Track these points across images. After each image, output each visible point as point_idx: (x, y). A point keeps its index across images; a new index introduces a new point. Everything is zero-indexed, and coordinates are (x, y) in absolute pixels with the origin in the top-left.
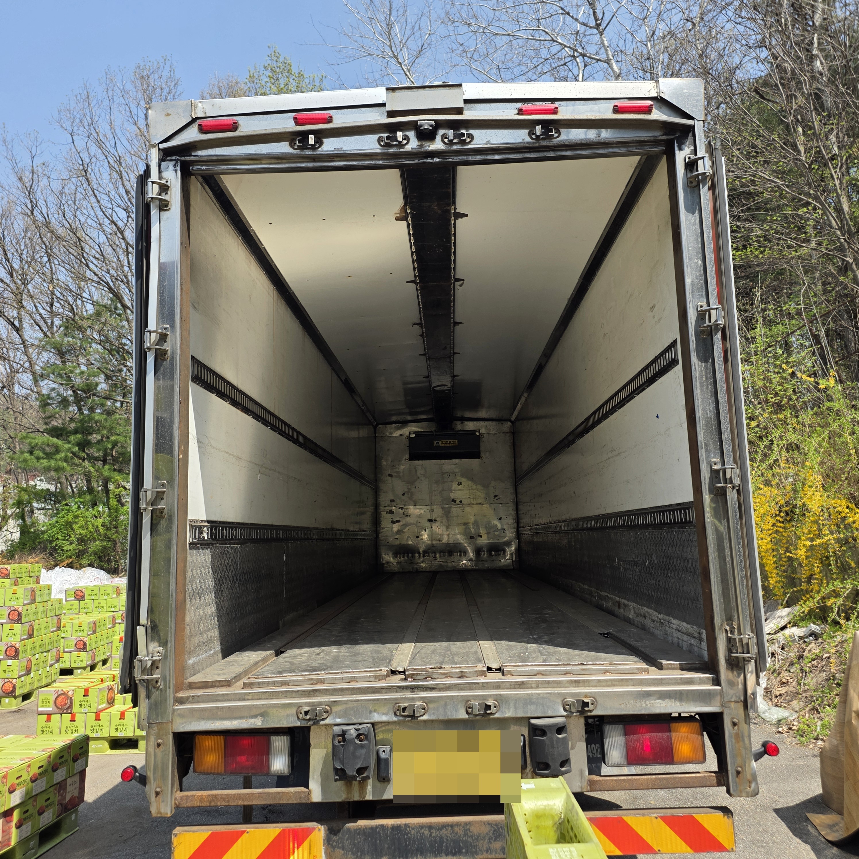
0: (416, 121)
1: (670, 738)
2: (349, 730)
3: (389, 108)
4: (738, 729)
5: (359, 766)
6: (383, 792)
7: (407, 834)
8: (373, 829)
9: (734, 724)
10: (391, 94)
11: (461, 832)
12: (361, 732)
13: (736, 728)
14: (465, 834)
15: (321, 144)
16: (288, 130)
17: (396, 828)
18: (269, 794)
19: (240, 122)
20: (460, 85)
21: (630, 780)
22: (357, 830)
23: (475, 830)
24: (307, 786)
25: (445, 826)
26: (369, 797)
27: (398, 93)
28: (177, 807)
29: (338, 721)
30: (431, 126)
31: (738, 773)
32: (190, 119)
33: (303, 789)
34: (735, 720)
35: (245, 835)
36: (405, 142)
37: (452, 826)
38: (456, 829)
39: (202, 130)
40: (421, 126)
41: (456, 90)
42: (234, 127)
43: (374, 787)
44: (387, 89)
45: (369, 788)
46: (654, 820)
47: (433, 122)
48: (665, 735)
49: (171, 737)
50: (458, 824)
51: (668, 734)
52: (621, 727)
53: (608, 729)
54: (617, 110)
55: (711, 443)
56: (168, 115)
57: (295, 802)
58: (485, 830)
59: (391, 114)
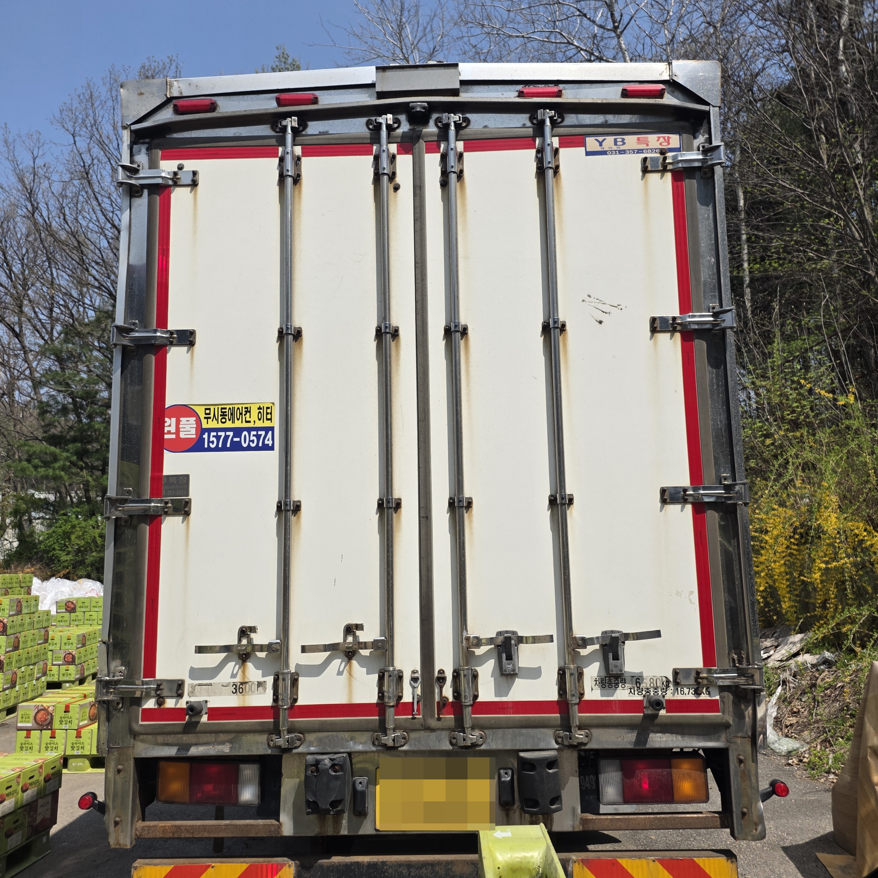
0: (409, 103)
1: (670, 775)
2: (323, 760)
3: (378, 89)
4: (745, 766)
5: (332, 799)
6: (359, 826)
7: (384, 873)
8: (348, 866)
9: (741, 761)
10: (381, 74)
11: (442, 872)
12: (336, 762)
13: (742, 765)
14: (447, 874)
15: (305, 127)
16: (269, 111)
17: (371, 865)
18: (236, 826)
19: (219, 103)
20: (456, 65)
21: (626, 819)
22: (330, 866)
23: (457, 870)
24: (278, 820)
25: (425, 864)
26: (344, 832)
27: (389, 73)
28: (138, 838)
29: (312, 749)
30: (424, 108)
31: (744, 814)
32: (165, 99)
33: (274, 822)
34: (741, 757)
35: (210, 870)
36: (396, 125)
37: (432, 864)
38: (437, 868)
39: (177, 111)
40: (413, 108)
41: (451, 71)
42: (213, 107)
43: (349, 821)
44: (378, 68)
45: (344, 822)
46: (652, 864)
47: (426, 104)
48: (665, 771)
49: (132, 763)
50: (439, 863)
51: (668, 770)
52: (617, 762)
53: (603, 763)
54: (625, 94)
55: (721, 456)
56: (141, 94)
57: (264, 835)
59: (381, 95)
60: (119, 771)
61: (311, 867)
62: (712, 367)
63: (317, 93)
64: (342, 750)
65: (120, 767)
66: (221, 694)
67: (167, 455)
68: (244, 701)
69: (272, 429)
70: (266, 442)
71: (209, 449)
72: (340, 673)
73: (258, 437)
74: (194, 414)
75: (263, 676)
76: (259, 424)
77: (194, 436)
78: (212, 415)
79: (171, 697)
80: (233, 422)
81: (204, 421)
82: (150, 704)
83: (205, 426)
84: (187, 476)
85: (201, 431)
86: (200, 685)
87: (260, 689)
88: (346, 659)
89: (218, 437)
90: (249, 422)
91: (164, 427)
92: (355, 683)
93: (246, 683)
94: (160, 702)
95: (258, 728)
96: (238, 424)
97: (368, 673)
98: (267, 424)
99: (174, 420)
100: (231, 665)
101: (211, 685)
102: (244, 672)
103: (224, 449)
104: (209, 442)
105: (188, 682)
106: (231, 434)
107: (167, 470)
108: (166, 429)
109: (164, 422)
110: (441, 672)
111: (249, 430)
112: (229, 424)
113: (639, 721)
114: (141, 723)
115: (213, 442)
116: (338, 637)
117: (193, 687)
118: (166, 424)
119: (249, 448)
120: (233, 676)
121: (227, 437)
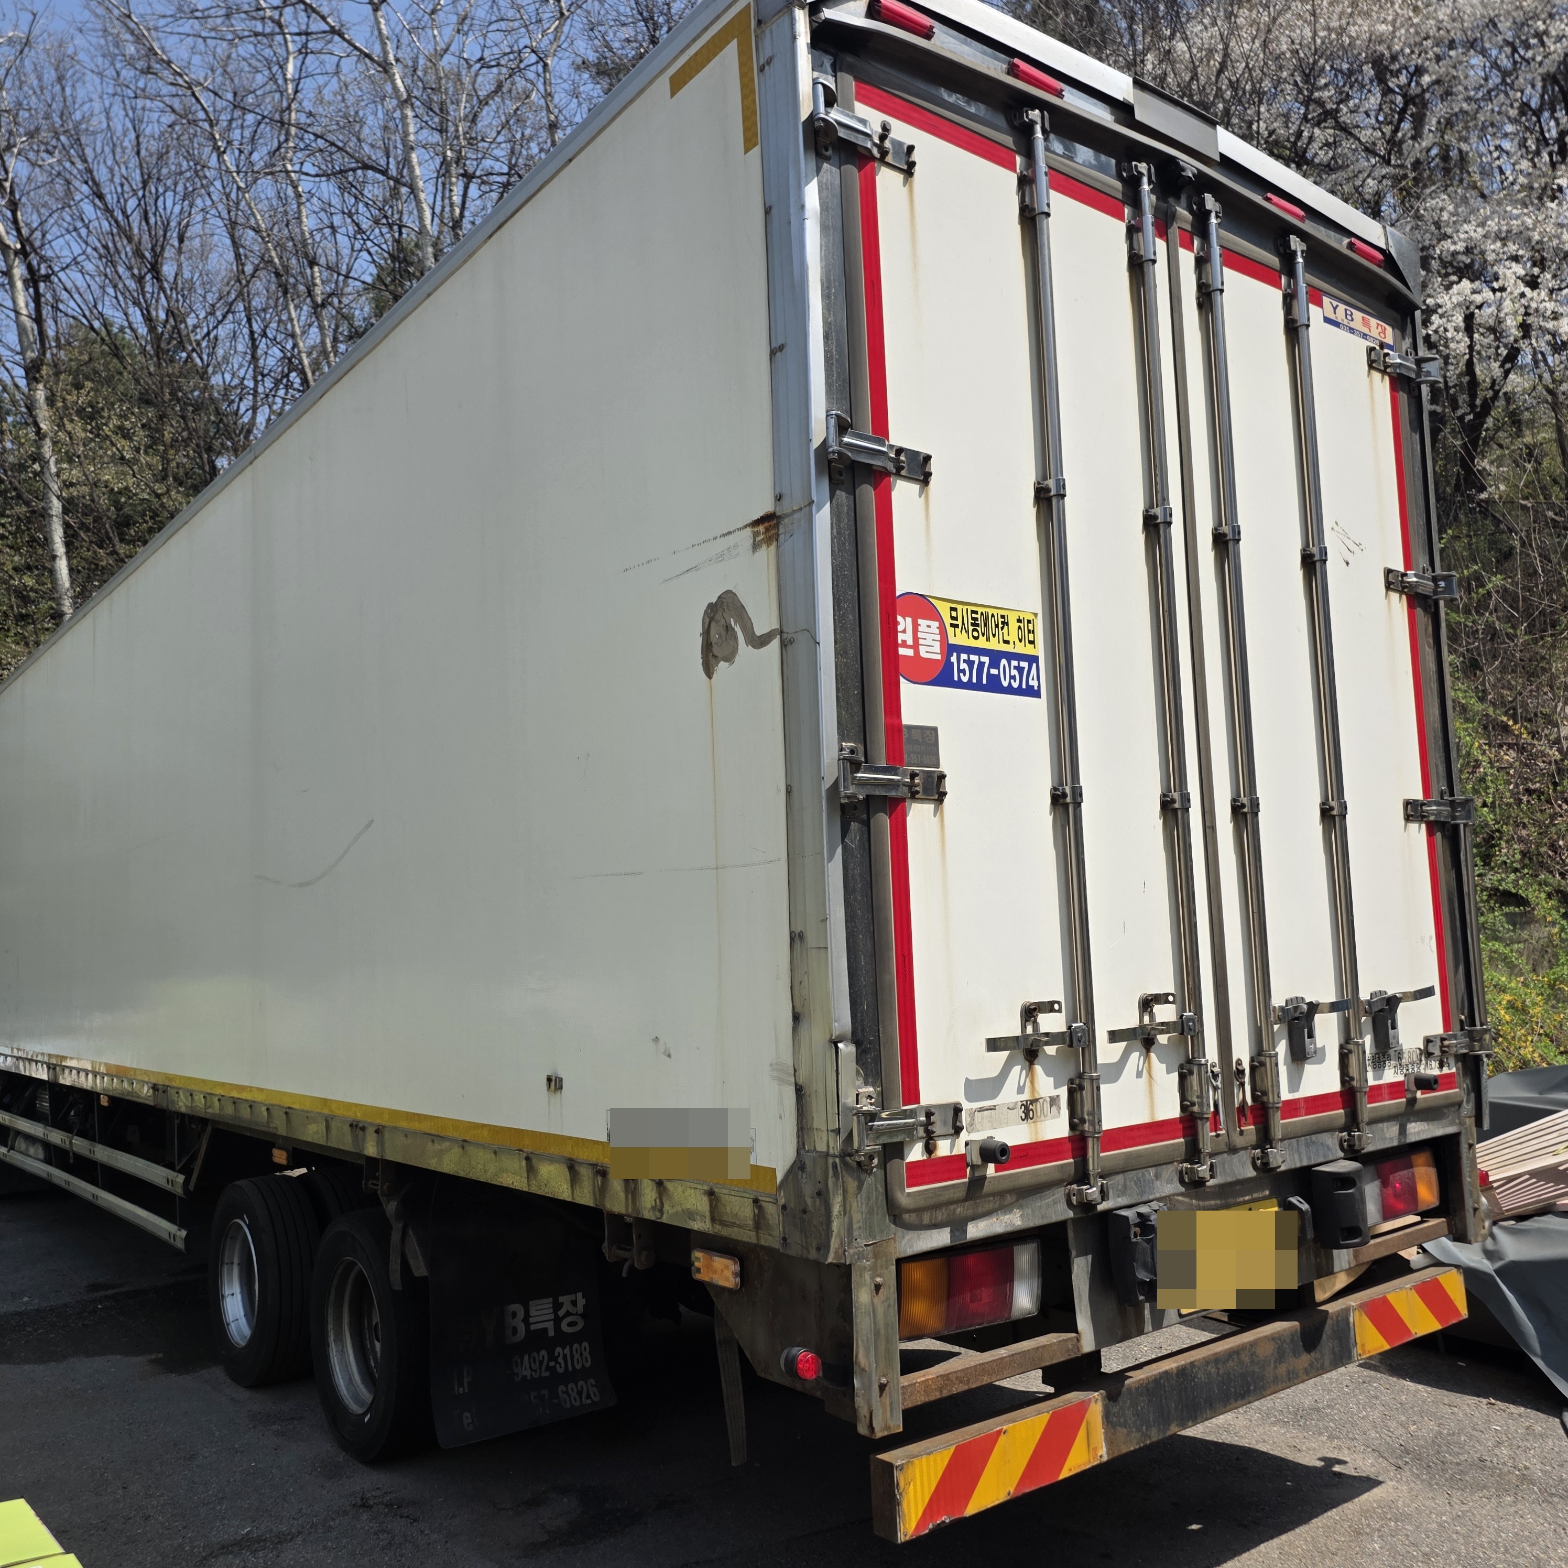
1: (1414, 1176)
3: (1137, 115)
4: (1473, 1153)
7: (1194, 1379)
9: (1470, 1146)
10: (1140, 93)
11: (1247, 1360)
13: (1472, 1150)
14: (1252, 1362)
17: (1181, 1371)
19: (935, 27)
20: (1213, 125)
22: (1138, 1387)
23: (1260, 1351)
24: (1076, 1331)
25: (1230, 1354)
27: (1147, 96)
29: (1120, 1201)
30: (1193, 177)
31: (1475, 1210)
34: (1470, 1141)
35: (1002, 1439)
38: (1243, 1356)
39: (878, 13)
40: (1183, 169)
41: (1210, 130)
42: (930, 34)
44: (1135, 82)
45: (1147, 1313)
47: (1194, 170)
48: (1408, 1173)
49: (894, 1270)
50: (1243, 1348)
51: (1412, 1170)
52: (1373, 1168)
54: (1353, 249)
60: (877, 1288)
61: (1118, 1396)
65: (879, 1280)
66: (1007, 1124)
67: (906, 688)
68: (1036, 1133)
69: (1033, 659)
70: (1031, 683)
71: (960, 685)
72: (1139, 1075)
73: (1020, 670)
75: (1056, 1087)
76: (1021, 649)
77: (938, 657)
78: (959, 622)
79: (945, 1136)
80: (988, 640)
81: (950, 630)
82: (916, 1153)
83: (952, 640)
84: (935, 730)
85: (950, 649)
86: (981, 1110)
87: (1054, 1108)
88: (1144, 1050)
89: (970, 663)
90: (1007, 642)
91: (896, 632)
92: (1156, 1089)
93: (1037, 1100)
94: (929, 1149)
95: (1057, 1176)
96: (994, 644)
97: (1168, 1072)
98: (1029, 650)
99: (909, 620)
100: (1017, 1069)
101: (992, 1108)
102: (1032, 1082)
103: (978, 687)
104: (960, 671)
105: (966, 1106)
106: (985, 659)
107: (909, 717)
108: (901, 637)
109: (896, 623)
110: (1239, 1062)
111: (1010, 656)
112: (981, 643)
114: (908, 1190)
115: (964, 671)
116: (1134, 1016)
117: (972, 1113)
118: (900, 628)
119: (1010, 690)
120: (1021, 1090)
121: (981, 664)
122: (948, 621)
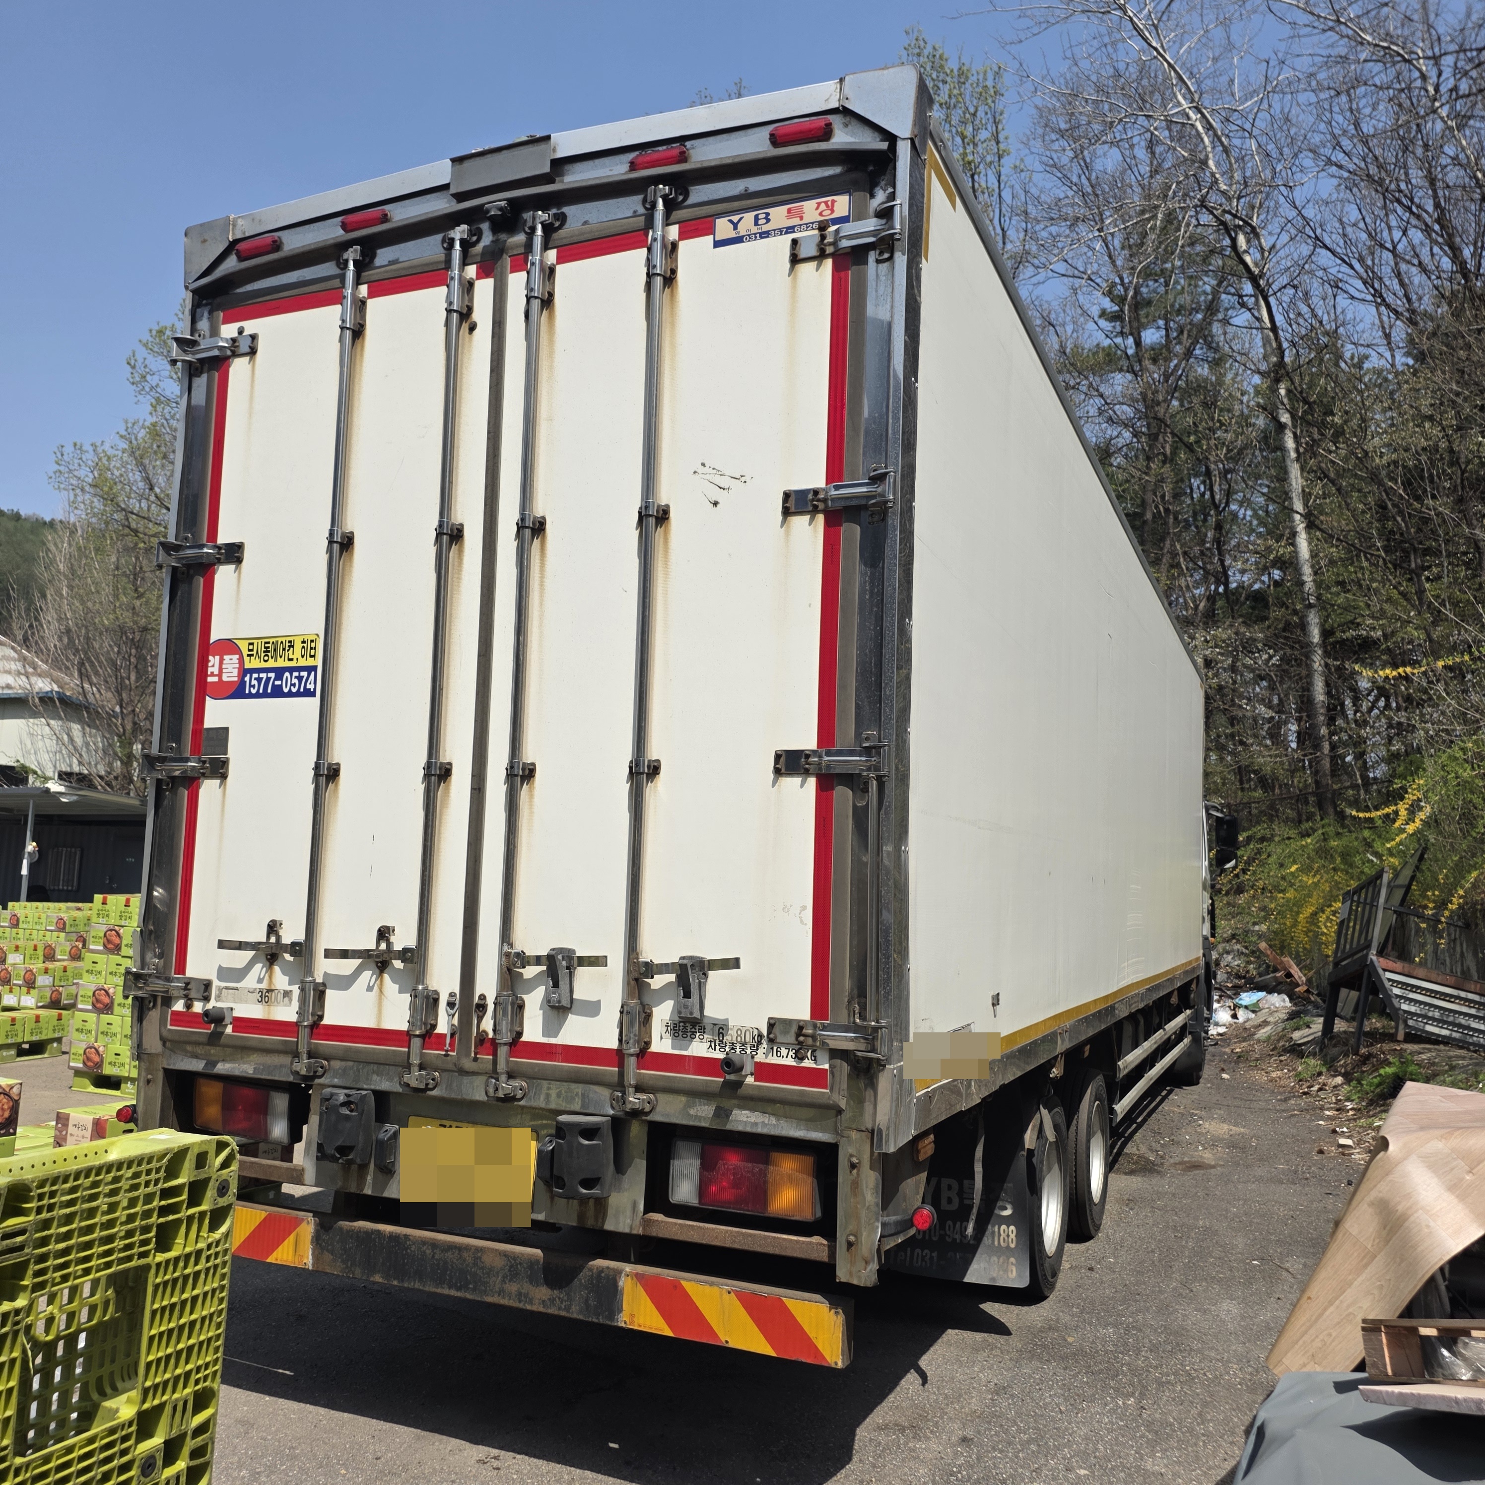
0: (483, 205)
1: (764, 1174)
2: (337, 1094)
4: (858, 1174)
6: (384, 1186)
7: (406, 1249)
8: (369, 1234)
9: (853, 1166)
10: (458, 167)
11: (469, 1260)
12: (351, 1099)
13: (855, 1171)
14: (475, 1264)
15: (373, 256)
17: (394, 1238)
19: (284, 240)
20: (548, 138)
21: (700, 1227)
22: (350, 1231)
23: (487, 1260)
25: (451, 1247)
26: (368, 1191)
27: (467, 164)
29: (336, 1081)
30: (501, 209)
31: (850, 1245)
32: (227, 244)
34: (855, 1160)
35: (236, 1212)
36: (475, 238)
37: (460, 1248)
38: (465, 1254)
39: (241, 259)
40: (488, 211)
41: (542, 147)
42: (277, 246)
43: (374, 1179)
44: (453, 160)
45: (369, 1178)
46: (726, 1296)
47: (503, 203)
48: (757, 1168)
49: (161, 1075)
50: (467, 1248)
51: (762, 1166)
52: (698, 1146)
53: (682, 1146)
54: (775, 140)
56: (205, 241)
58: (499, 1263)
60: (149, 1082)
61: (331, 1228)
62: (865, 565)
63: (387, 208)
64: (365, 1086)
65: (150, 1077)
66: (246, 1002)
67: (209, 702)
68: (269, 1013)
69: (314, 668)
70: (308, 686)
71: (251, 696)
72: (370, 989)
73: (300, 678)
74: (236, 650)
75: (290, 984)
76: (302, 663)
77: (236, 679)
78: (254, 652)
79: (199, 1000)
80: (276, 660)
81: (246, 659)
82: (179, 1006)
83: (247, 665)
84: (226, 730)
85: (244, 672)
86: (227, 988)
87: (286, 999)
88: (377, 971)
89: (259, 680)
90: (291, 660)
91: (207, 667)
92: (386, 1003)
93: (272, 990)
94: (189, 1006)
95: (281, 1047)
96: (281, 663)
97: (400, 992)
98: (310, 662)
99: (217, 658)
100: (259, 966)
101: (236, 989)
102: (270, 977)
103: (265, 695)
104: (251, 686)
105: (216, 983)
106: (272, 675)
107: (209, 722)
108: (210, 670)
109: (208, 661)
110: (483, 997)
111: (291, 670)
112: (271, 664)
113: (717, 1089)
114: (169, 1027)
115: (254, 686)
116: (369, 943)
117: (220, 990)
118: (210, 664)
119: (290, 694)
120: (260, 981)
121: (268, 679)
122: (245, 652)
